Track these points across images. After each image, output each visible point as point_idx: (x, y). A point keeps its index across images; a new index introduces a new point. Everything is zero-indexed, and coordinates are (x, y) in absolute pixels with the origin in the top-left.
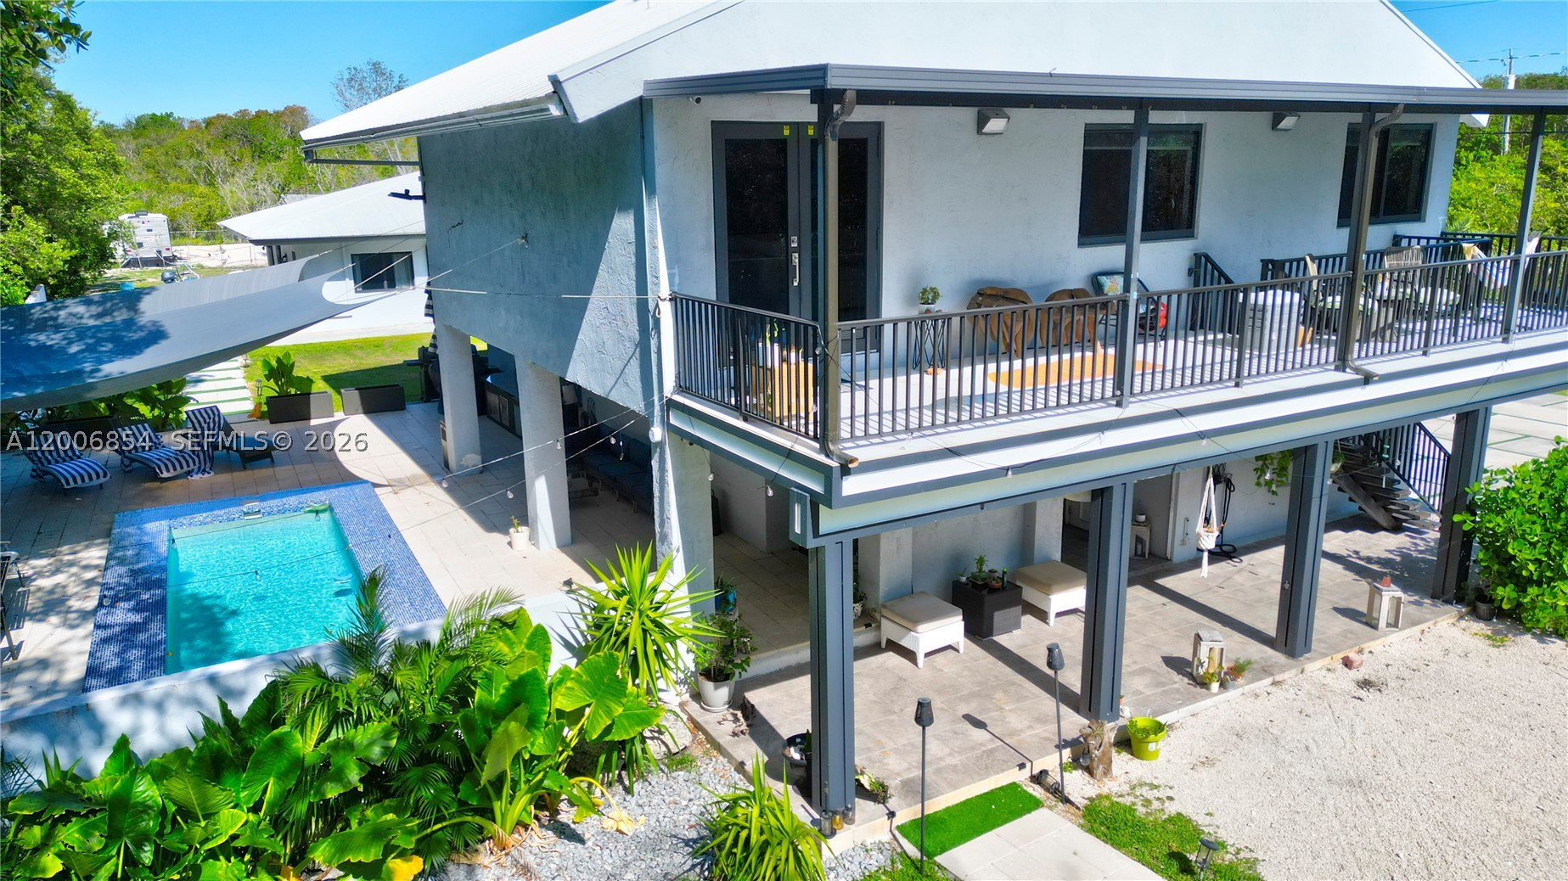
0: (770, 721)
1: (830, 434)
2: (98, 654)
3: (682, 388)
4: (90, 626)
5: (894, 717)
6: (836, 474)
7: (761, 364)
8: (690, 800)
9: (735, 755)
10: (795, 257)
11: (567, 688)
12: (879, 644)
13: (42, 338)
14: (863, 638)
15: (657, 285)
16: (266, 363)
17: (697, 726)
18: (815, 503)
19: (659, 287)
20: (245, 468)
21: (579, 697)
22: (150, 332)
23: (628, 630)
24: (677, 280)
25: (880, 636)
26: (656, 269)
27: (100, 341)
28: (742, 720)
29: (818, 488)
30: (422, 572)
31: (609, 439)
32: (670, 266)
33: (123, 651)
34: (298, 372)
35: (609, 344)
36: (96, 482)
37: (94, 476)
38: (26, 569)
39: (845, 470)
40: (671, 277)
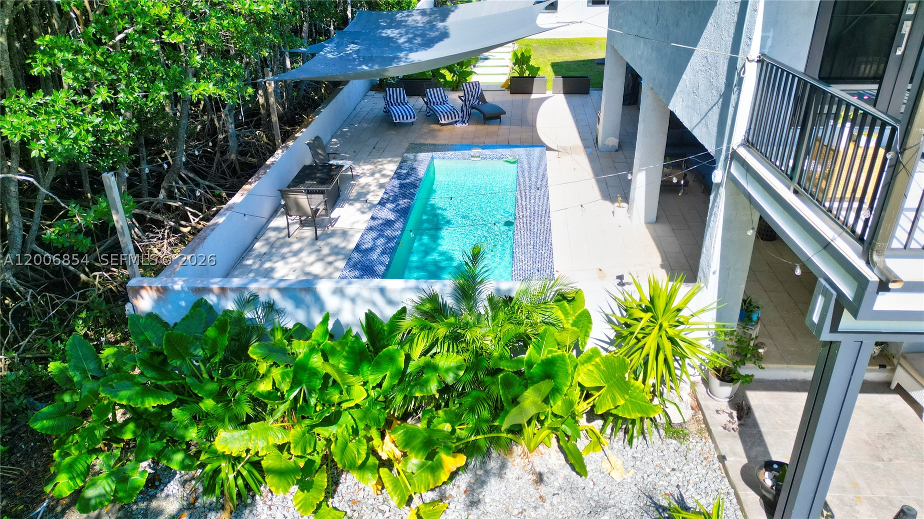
0: (760, 425)
1: (879, 244)
2: (365, 236)
3: (748, 143)
4: (368, 216)
5: (880, 464)
6: (872, 289)
7: (826, 143)
8: (673, 470)
9: (720, 446)
10: (906, 27)
11: (588, 370)
12: (889, 384)
13: (389, 32)
14: (876, 375)
15: (749, 46)
16: (515, 54)
17: (698, 407)
18: (841, 304)
19: (750, 48)
20: (485, 124)
21: (596, 379)
22: (441, 33)
23: (646, 339)
24: (769, 43)
25: (892, 377)
26: (751, 31)
27: (416, 36)
28: (736, 419)
29: (848, 292)
30: (550, 224)
31: (672, 178)
32: (765, 29)
33: (377, 238)
34: (532, 62)
35: (702, 87)
36: (409, 121)
37: (409, 117)
38: (358, 170)
39: (883, 286)
40: (764, 40)
